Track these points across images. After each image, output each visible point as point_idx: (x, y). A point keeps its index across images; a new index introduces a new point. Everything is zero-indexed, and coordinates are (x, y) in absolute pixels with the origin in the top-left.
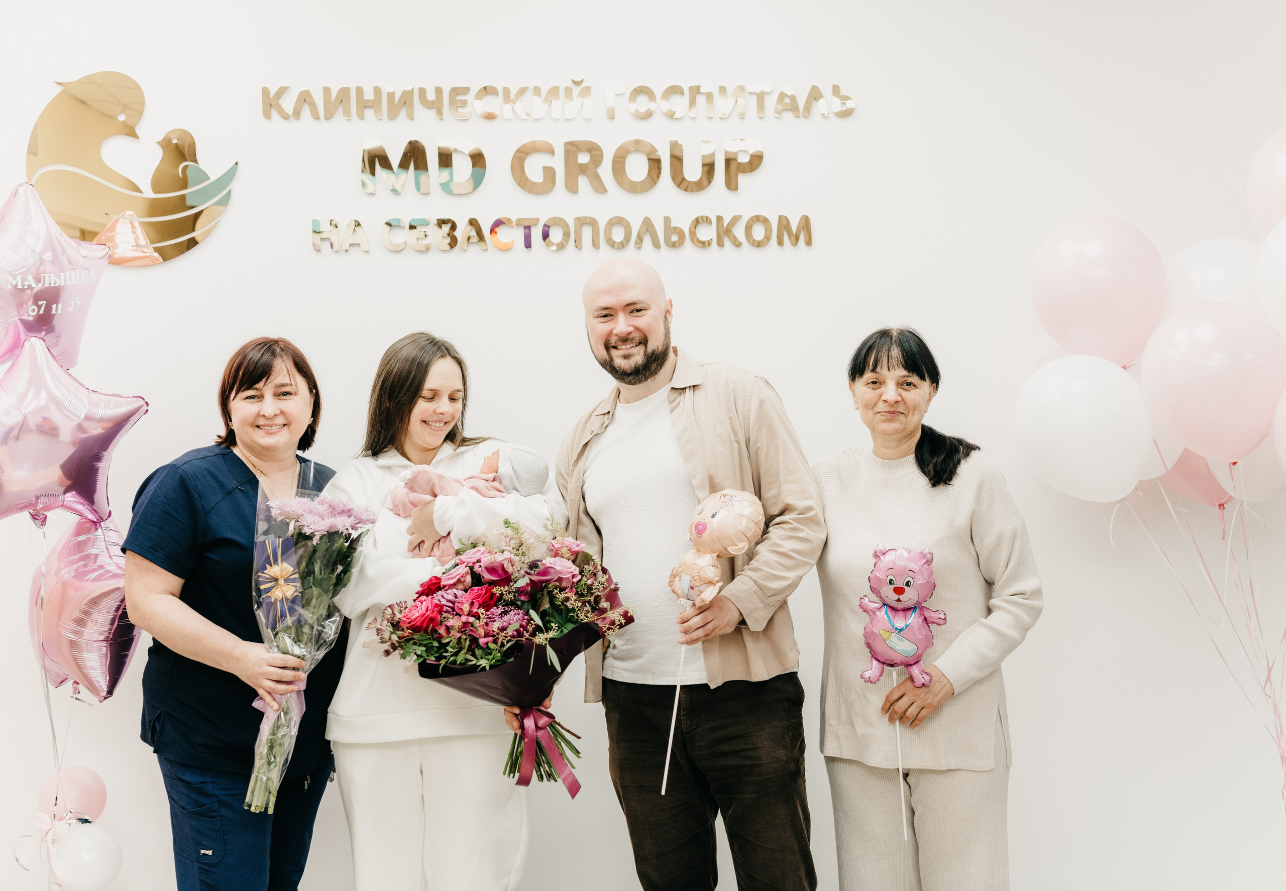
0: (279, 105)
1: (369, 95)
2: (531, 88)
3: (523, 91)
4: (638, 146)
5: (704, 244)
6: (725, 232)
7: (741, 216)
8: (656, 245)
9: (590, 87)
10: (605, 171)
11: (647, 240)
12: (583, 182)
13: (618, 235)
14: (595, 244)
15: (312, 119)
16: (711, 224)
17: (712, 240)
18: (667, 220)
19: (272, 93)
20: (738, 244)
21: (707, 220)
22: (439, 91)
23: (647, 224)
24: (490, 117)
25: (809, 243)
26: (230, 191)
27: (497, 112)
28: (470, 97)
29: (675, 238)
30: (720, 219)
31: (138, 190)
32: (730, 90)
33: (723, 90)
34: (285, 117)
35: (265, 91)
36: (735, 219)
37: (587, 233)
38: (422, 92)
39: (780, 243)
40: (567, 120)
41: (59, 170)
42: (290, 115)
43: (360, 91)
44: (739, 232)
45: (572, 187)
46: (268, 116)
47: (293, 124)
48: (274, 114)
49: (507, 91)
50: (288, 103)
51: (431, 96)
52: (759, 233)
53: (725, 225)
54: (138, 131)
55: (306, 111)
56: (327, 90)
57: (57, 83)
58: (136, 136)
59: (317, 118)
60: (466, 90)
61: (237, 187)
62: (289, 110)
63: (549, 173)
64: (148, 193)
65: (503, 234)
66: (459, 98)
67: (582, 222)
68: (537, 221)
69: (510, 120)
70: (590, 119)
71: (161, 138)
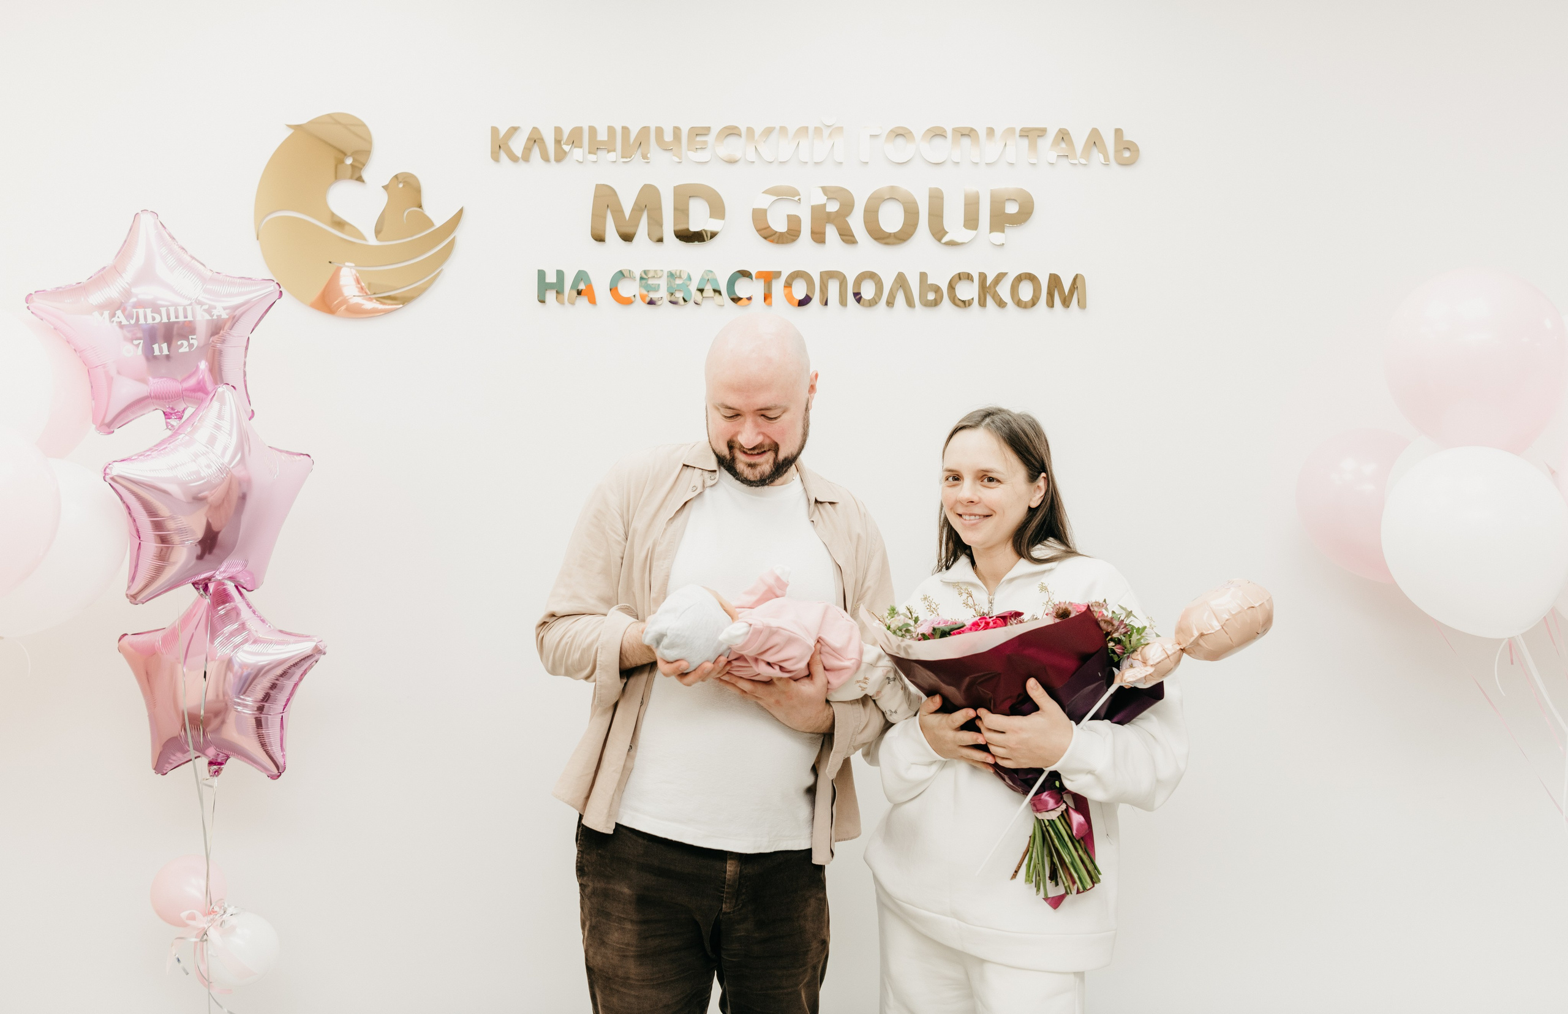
0: (509, 146)
1: (602, 136)
2: (778, 128)
3: (769, 131)
4: (892, 195)
5: (966, 304)
6: (987, 290)
7: (1007, 273)
8: (910, 303)
9: (842, 127)
10: (856, 222)
11: (900, 298)
12: (831, 232)
13: (868, 291)
14: (843, 302)
15: (542, 161)
16: (973, 281)
17: (973, 299)
18: (923, 276)
19: (503, 132)
20: (1001, 304)
21: (969, 277)
22: (677, 131)
23: (901, 281)
24: (732, 162)
25: (1082, 305)
26: (454, 239)
27: (738, 155)
28: (710, 138)
29: (931, 296)
30: (983, 277)
31: (364, 238)
32: (998, 132)
33: (991, 132)
34: (514, 158)
35: (495, 131)
36: (1000, 277)
37: (833, 288)
38: (659, 131)
39: (1051, 304)
40: (815, 163)
41: (286, 216)
42: (518, 157)
43: (593, 131)
44: (1004, 291)
45: (819, 237)
46: (496, 158)
47: (522, 165)
48: (503, 156)
49: (750, 131)
50: (517, 145)
51: (668, 137)
52: (1026, 292)
53: (988, 284)
54: (365, 175)
55: (536, 152)
56: (558, 131)
57: (287, 125)
58: (360, 179)
59: (546, 159)
60: (705, 131)
61: (461, 234)
62: (519, 153)
63: (794, 222)
64: (372, 241)
65: (743, 288)
66: (699, 139)
67: (827, 276)
68: (778, 274)
69: (754, 162)
70: (841, 163)
71: (386, 183)
